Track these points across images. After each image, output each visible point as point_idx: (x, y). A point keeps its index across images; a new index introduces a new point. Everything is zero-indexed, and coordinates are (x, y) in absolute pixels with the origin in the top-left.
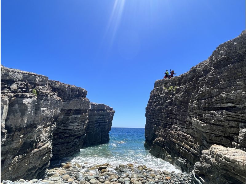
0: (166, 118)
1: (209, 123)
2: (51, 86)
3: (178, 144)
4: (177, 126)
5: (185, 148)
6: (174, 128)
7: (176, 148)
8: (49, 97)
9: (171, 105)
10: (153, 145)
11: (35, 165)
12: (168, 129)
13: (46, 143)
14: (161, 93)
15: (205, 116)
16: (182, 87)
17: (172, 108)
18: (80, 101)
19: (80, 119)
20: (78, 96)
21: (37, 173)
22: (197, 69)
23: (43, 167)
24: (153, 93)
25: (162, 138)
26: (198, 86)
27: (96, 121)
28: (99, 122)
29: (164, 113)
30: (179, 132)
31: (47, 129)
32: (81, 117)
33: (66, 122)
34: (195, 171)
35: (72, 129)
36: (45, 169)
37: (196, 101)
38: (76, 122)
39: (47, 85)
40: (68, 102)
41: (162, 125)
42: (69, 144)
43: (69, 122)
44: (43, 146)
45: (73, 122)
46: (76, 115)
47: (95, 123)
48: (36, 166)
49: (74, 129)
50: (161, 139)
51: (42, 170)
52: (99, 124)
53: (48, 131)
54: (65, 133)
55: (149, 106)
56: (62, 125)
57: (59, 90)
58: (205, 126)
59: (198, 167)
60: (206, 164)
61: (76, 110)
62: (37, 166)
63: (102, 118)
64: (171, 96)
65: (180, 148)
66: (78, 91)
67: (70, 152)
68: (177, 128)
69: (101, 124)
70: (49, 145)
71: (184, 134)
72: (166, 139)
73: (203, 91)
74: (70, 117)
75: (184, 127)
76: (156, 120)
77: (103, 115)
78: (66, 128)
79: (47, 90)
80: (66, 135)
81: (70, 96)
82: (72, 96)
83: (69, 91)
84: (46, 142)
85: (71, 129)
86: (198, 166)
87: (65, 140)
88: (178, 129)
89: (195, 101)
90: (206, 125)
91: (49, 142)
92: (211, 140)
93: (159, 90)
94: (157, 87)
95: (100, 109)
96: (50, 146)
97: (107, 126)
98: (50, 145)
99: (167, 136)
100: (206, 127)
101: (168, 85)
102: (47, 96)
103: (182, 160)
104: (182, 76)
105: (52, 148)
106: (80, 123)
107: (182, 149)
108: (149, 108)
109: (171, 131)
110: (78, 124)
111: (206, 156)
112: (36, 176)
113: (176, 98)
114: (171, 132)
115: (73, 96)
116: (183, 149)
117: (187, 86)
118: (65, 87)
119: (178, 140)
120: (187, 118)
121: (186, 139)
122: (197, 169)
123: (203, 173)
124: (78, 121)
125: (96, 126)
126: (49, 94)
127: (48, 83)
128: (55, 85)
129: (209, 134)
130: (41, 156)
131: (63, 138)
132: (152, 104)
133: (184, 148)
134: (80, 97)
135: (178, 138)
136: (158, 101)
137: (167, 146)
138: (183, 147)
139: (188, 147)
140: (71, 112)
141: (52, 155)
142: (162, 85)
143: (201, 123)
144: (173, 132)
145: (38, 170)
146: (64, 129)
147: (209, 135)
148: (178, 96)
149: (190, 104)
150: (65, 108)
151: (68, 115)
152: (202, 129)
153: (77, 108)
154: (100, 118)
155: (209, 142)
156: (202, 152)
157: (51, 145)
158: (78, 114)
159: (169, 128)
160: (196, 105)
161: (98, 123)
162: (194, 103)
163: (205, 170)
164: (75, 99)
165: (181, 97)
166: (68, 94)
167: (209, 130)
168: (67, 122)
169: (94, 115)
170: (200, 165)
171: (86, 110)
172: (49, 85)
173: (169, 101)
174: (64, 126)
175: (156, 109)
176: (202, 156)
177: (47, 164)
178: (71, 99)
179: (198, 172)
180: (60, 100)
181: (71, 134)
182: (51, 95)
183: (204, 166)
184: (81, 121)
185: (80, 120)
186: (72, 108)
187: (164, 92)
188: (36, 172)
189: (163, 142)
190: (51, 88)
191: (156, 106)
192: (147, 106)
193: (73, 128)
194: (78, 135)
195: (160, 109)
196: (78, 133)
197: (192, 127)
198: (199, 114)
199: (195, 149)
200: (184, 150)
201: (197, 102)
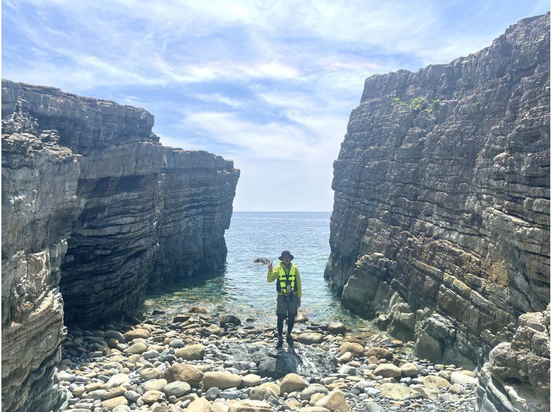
0: (397, 196)
1: (543, 225)
2: (32, 113)
3: (432, 275)
4: (431, 225)
5: (456, 289)
6: (423, 229)
7: (426, 286)
8: (32, 155)
9: (417, 160)
10: (355, 273)
11: (19, 366)
12: (404, 229)
13: (42, 300)
14: (387, 120)
15: (530, 203)
16: (456, 103)
17: (417, 169)
18: (134, 149)
19: (138, 204)
20: (128, 136)
21: (29, 383)
22: (519, 43)
23: (42, 365)
24: (360, 118)
25: (381, 254)
26: (516, 104)
27: (184, 203)
28: (196, 204)
29: (394, 182)
30: (437, 242)
31: (39, 258)
32: (140, 197)
33: (97, 214)
34: (491, 369)
35: (118, 234)
36: (50, 370)
37: (505, 154)
38: (128, 212)
39: (17, 111)
40: (96, 158)
41: (385, 216)
42: (110, 276)
43: (106, 213)
44: (34, 309)
45: (118, 215)
46: (125, 194)
47: (183, 207)
48: (20, 368)
49: (124, 233)
50: (379, 257)
51: (41, 373)
52: (195, 210)
53: (44, 261)
54: (96, 247)
55: (346, 158)
56: (86, 225)
57: (62, 119)
58: (528, 233)
59: (501, 359)
60: (531, 355)
61: (123, 179)
62: (26, 368)
63: (204, 193)
64: (417, 130)
65: (437, 288)
66: (126, 120)
67: (116, 298)
68: (431, 229)
69: (200, 210)
70: (53, 302)
71: (454, 249)
72: (395, 258)
73: (532, 122)
74: (107, 201)
75: (453, 228)
76: (366, 202)
77: (207, 185)
78: (96, 232)
79: (19, 132)
80: (99, 252)
81: (102, 137)
82: (107, 135)
83: (97, 120)
84: (42, 295)
85: (114, 235)
86: (505, 356)
87: (98, 265)
88: (435, 234)
89: (501, 155)
90: (532, 232)
91: (51, 293)
92: (540, 274)
93: (379, 108)
94: (373, 97)
95: (195, 166)
96: (56, 305)
97: (217, 216)
98: (56, 301)
99: (398, 249)
100: (529, 237)
101: (410, 91)
102: (24, 152)
103: (442, 321)
104: (459, 65)
105: (62, 311)
106: (141, 214)
107: (444, 291)
108: (344, 165)
109: (411, 237)
110: (132, 220)
111: (533, 333)
112: (27, 393)
113: (434, 140)
114: (411, 240)
115: (111, 138)
116: (449, 291)
117: (474, 100)
118: (81, 111)
119: (433, 265)
120: (467, 204)
121: (459, 262)
122: (498, 365)
123: (518, 377)
124: (134, 209)
125: (186, 217)
126: (29, 144)
127: (20, 105)
128: (46, 106)
129: (537, 257)
130: (34, 338)
131: (90, 261)
132: (354, 153)
133: (450, 288)
134: (133, 138)
135: (432, 257)
136: (373, 145)
137: (397, 277)
138: (448, 284)
139: (463, 286)
140: (110, 185)
141: (64, 330)
142: (387, 91)
143: (516, 224)
144: (418, 241)
145: (29, 376)
146: (93, 236)
147: (539, 261)
148: (442, 134)
149: (480, 160)
150: (91, 176)
151: (100, 196)
152: (516, 243)
153: (126, 174)
154: (199, 195)
155: (533, 280)
156: (520, 317)
157: (60, 301)
158: (130, 189)
159: (406, 228)
160: (505, 165)
161: (193, 207)
162: (497, 160)
163: (526, 370)
164: (117, 145)
165: (454, 135)
166: (94, 131)
167: (539, 247)
168: (99, 215)
169: (180, 186)
170: (512, 354)
171: (156, 174)
172: (25, 110)
173: (410, 145)
174: (90, 227)
175: (367, 169)
176: (520, 329)
177: (54, 354)
178: (105, 147)
179: (501, 371)
180: (69, 160)
181: (116, 248)
182: (38, 148)
183: (525, 360)
184: (142, 210)
185: (139, 207)
186: (111, 174)
187: (393, 118)
188: (24, 384)
189: (387, 265)
190: (33, 120)
191: (365, 159)
192: (339, 157)
193: (118, 231)
194: (138, 249)
195: (382, 169)
196: (136, 244)
197: (481, 231)
198: (511, 194)
199: (484, 293)
200: (450, 294)
201: (507, 157)
